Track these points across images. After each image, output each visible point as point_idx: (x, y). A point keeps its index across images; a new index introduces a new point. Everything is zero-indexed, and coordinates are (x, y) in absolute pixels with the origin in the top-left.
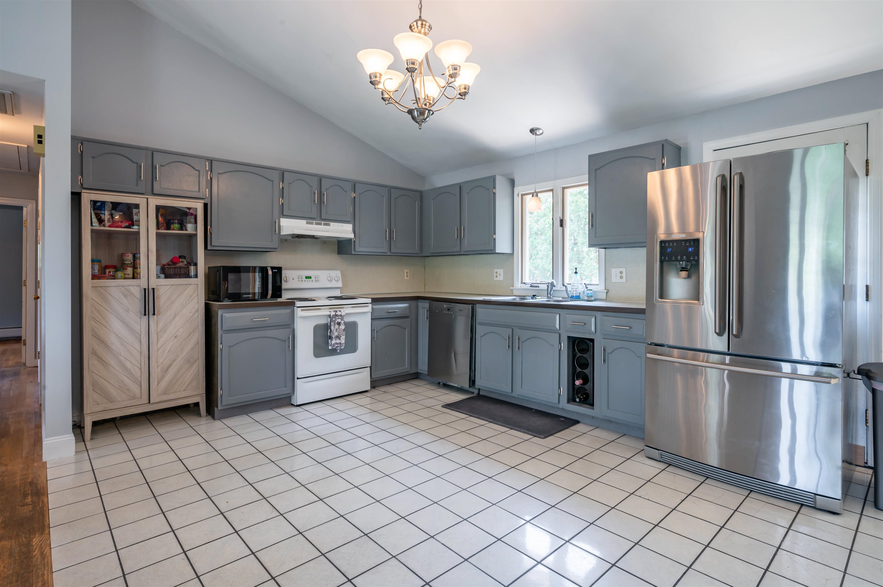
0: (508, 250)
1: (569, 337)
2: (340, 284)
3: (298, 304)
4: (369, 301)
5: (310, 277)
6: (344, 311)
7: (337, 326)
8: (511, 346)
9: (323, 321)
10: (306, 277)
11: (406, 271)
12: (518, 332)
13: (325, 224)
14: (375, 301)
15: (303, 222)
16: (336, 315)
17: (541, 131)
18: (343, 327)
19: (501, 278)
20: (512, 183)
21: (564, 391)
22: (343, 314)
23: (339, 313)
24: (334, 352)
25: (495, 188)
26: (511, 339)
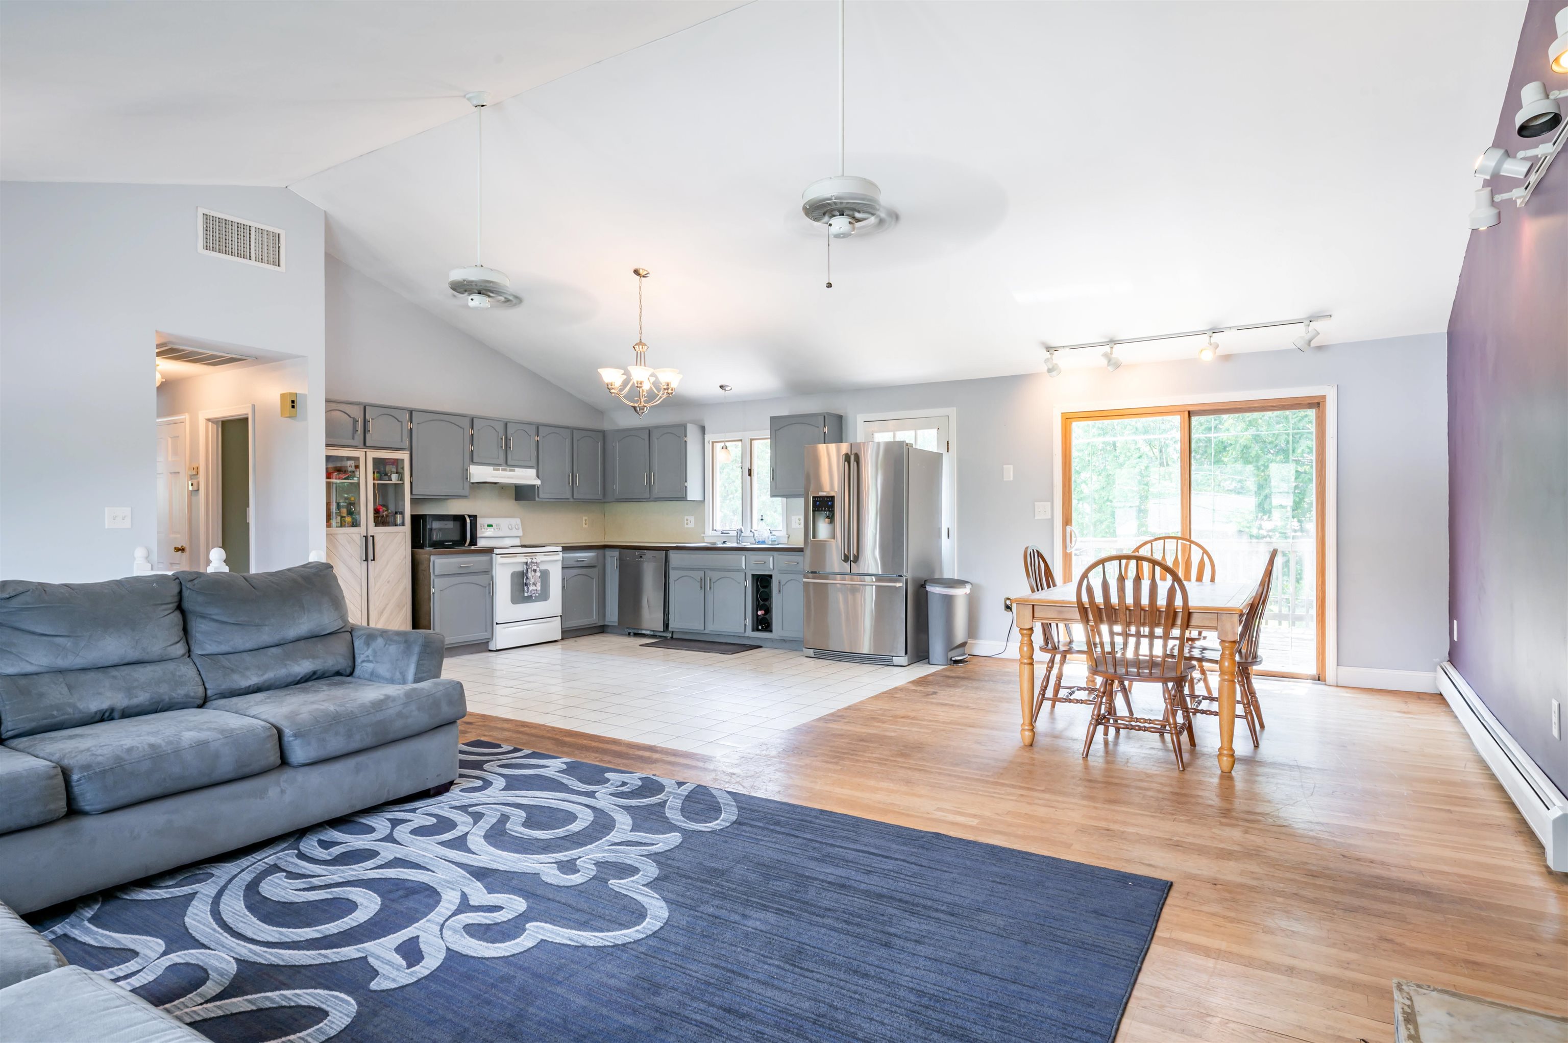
0: (698, 497)
1: (753, 575)
2: (520, 533)
3: (497, 551)
4: (560, 549)
5: (492, 526)
6: (539, 558)
7: (533, 573)
8: (703, 587)
9: (520, 568)
10: (488, 526)
11: (584, 518)
12: (709, 573)
13: (510, 470)
14: (566, 549)
15: (490, 469)
16: (533, 562)
17: (729, 388)
18: (538, 574)
19: (691, 525)
20: (703, 430)
21: (749, 622)
22: (538, 561)
23: (534, 561)
24: (529, 599)
25: (686, 436)
26: (704, 580)
